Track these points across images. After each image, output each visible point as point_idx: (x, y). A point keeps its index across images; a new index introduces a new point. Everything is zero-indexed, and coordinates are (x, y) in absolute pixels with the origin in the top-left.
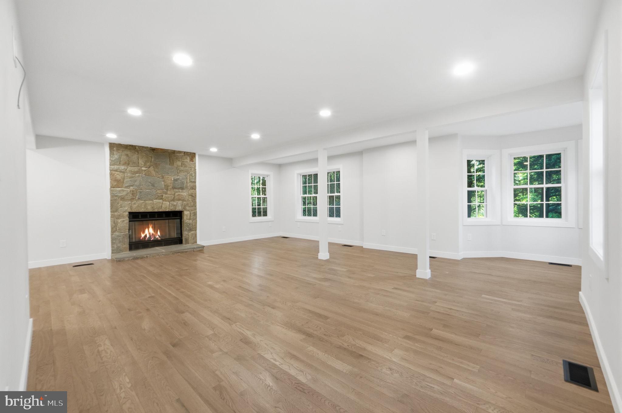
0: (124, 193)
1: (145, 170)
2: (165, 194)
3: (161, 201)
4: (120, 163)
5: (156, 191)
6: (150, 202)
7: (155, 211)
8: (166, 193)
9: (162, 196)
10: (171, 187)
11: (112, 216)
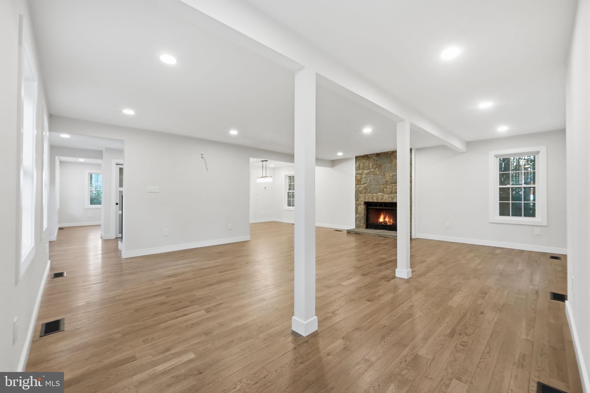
0: (361, 189)
1: (373, 171)
2: (385, 189)
3: (382, 194)
4: (360, 169)
5: (380, 186)
6: (375, 194)
7: (379, 202)
8: (387, 188)
9: (384, 190)
10: (390, 182)
11: (356, 204)
